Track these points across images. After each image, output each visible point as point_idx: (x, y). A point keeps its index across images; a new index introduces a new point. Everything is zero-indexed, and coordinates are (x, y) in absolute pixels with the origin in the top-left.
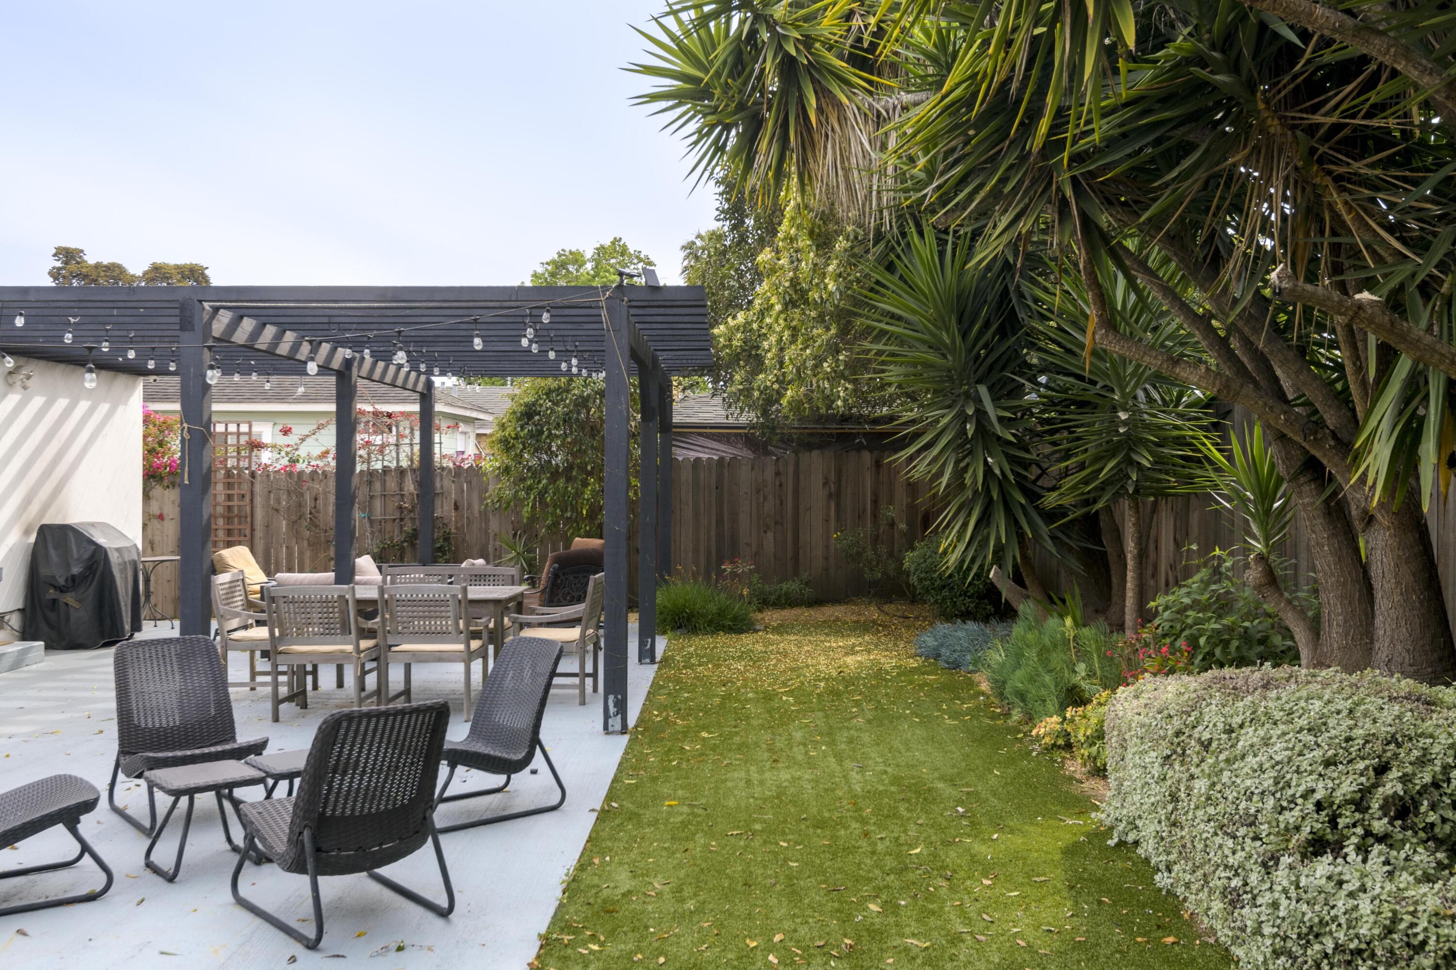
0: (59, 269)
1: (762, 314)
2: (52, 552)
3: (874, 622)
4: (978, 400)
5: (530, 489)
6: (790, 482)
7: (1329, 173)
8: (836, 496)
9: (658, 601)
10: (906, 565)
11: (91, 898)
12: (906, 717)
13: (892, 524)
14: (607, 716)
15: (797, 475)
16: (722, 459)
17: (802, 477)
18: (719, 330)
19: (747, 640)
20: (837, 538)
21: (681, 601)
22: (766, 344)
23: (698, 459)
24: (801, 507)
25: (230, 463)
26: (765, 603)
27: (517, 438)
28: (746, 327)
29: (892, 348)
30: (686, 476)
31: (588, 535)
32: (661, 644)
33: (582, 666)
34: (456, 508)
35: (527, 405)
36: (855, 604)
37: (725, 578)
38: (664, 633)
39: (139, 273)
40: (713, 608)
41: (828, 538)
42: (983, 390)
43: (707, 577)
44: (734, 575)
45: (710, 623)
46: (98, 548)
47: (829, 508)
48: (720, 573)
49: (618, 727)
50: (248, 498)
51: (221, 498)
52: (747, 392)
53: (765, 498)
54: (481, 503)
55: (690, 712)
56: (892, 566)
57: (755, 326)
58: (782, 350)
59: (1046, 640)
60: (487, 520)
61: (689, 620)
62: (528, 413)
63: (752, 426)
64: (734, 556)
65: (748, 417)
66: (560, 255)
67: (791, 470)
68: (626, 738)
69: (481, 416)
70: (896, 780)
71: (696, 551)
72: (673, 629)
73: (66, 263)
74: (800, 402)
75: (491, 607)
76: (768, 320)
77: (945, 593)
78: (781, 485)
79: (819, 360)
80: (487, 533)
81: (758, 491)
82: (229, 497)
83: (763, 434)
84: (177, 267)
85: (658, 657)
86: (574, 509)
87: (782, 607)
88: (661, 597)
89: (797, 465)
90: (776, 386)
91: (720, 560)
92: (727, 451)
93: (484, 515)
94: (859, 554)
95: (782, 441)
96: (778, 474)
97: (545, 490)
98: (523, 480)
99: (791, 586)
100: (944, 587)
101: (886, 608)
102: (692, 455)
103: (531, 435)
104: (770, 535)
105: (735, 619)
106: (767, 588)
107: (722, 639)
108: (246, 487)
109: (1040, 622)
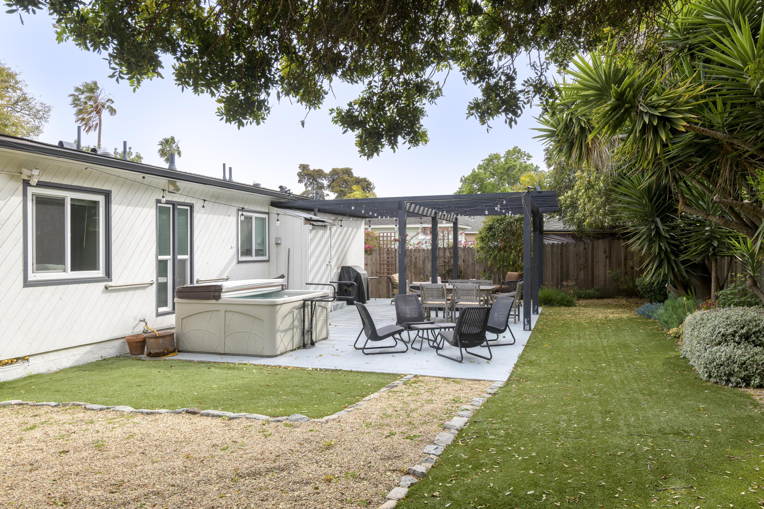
0: (301, 172)
1: (578, 191)
2: (345, 275)
3: (624, 305)
4: (656, 223)
5: (491, 255)
6: (590, 252)
7: (748, 162)
8: (609, 257)
9: (539, 294)
10: (637, 283)
11: (404, 352)
12: (626, 330)
13: (633, 268)
14: (524, 325)
15: (593, 250)
16: (563, 243)
17: (595, 250)
18: (561, 198)
19: (573, 309)
20: (609, 273)
21: (547, 295)
22: (579, 202)
23: (553, 244)
24: (595, 262)
25: (389, 246)
26: (580, 297)
27: (486, 237)
28: (572, 197)
29: (625, 205)
30: (549, 250)
31: (512, 271)
32: (540, 309)
33: (515, 313)
34: (464, 262)
35: (490, 225)
36: (617, 298)
37: (564, 287)
38: (541, 306)
39: (328, 172)
40: (559, 297)
41: (606, 273)
42: (658, 220)
43: (557, 286)
44: (567, 286)
45: (558, 303)
46: (358, 273)
47: (606, 262)
48: (562, 286)
49: (528, 328)
50: (394, 258)
51: (385, 258)
52: (572, 219)
53: (580, 258)
54: (473, 260)
55: (551, 327)
56: (631, 284)
57: (575, 196)
58: (585, 204)
59: (677, 305)
60: (475, 266)
61: (550, 301)
62: (490, 228)
63: (574, 231)
64: (567, 279)
65: (573, 228)
66: (490, 156)
67: (590, 248)
68: (531, 332)
69: (467, 227)
70: (618, 343)
71: (553, 278)
72: (544, 304)
73: (303, 170)
74: (592, 224)
75: (486, 292)
76: (580, 194)
77: (652, 293)
78: (586, 253)
79: (598, 209)
80: (474, 270)
81: (577, 256)
82: (388, 258)
83: (579, 234)
84: (342, 169)
85: (539, 313)
86: (507, 262)
87: (587, 299)
88: (540, 294)
89: (593, 246)
90: (583, 218)
91: (562, 281)
92: (565, 240)
93: (473, 264)
94: (618, 279)
95: (586, 236)
96: (585, 249)
97: (496, 254)
98: (488, 252)
99: (591, 291)
100: (651, 291)
101: (629, 300)
102: (551, 242)
103: (491, 235)
104: (582, 272)
105: (568, 302)
106: (581, 292)
107: (563, 308)
108: (393, 254)
109: (676, 299)
